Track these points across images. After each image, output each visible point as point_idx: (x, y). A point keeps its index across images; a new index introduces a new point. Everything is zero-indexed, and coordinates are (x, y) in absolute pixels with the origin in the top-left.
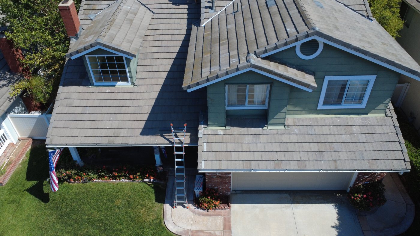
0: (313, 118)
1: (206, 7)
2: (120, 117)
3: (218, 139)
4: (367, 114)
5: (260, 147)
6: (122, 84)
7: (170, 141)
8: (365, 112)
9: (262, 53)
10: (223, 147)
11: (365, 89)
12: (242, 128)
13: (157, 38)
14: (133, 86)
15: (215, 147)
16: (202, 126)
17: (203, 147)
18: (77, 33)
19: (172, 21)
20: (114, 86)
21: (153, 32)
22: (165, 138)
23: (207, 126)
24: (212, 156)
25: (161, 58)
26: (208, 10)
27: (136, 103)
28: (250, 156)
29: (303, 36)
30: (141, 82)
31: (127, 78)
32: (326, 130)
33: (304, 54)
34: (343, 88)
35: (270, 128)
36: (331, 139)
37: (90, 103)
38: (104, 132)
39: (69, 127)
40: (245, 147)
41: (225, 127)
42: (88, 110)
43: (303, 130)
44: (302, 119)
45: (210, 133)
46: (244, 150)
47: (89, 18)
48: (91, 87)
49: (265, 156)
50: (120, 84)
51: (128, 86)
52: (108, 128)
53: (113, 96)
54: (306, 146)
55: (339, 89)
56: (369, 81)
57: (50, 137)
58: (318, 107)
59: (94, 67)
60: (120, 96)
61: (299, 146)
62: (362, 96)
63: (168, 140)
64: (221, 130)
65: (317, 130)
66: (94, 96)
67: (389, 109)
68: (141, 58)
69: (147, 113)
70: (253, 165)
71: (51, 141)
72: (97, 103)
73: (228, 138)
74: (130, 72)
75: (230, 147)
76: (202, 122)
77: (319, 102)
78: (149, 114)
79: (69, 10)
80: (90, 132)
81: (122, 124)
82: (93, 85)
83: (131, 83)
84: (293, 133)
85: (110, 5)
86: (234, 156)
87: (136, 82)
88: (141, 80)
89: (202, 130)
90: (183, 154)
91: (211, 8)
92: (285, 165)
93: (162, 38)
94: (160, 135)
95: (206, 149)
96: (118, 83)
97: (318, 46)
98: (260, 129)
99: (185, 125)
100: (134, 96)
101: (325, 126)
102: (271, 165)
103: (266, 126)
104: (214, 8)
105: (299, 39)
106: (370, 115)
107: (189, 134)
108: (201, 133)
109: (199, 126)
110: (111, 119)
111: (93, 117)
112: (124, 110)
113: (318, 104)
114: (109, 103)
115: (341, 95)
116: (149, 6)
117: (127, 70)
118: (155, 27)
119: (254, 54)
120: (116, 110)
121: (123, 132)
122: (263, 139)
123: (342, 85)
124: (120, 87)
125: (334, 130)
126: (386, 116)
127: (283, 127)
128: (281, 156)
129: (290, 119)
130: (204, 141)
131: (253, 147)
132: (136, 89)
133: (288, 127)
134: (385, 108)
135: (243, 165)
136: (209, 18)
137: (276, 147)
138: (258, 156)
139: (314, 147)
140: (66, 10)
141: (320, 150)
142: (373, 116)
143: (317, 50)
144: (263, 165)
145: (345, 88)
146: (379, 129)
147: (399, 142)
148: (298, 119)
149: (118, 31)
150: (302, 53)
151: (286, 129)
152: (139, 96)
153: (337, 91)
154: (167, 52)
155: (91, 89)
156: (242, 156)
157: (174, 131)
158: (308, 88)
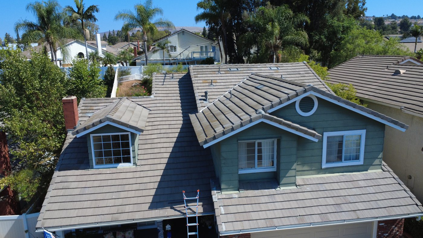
0: (320, 178)
1: (200, 100)
2: (123, 195)
3: (233, 201)
4: (367, 170)
5: (279, 206)
6: (123, 165)
7: (181, 212)
8: (364, 168)
9: (269, 108)
10: (241, 209)
11: (359, 145)
12: (255, 191)
13: (156, 127)
14: (135, 166)
15: (232, 209)
16: (215, 192)
17: (220, 211)
18: (75, 125)
19: (167, 115)
20: (116, 167)
21: (150, 124)
22: (175, 210)
23: (220, 191)
24: (231, 218)
25: (162, 142)
26: (202, 101)
27: (139, 180)
28: (270, 215)
29: (302, 91)
30: (143, 162)
31: (129, 158)
32: (335, 186)
33: (303, 111)
34: (341, 144)
35: (282, 188)
36: (343, 193)
37: (89, 184)
38: (106, 210)
39: (66, 209)
40: (263, 207)
41: (238, 190)
42: (87, 191)
43: (314, 188)
44: (310, 179)
45: (224, 197)
46: (263, 210)
47: (87, 116)
48: (90, 170)
49: (286, 213)
50: (122, 166)
51: (129, 167)
52: (111, 205)
53: (114, 176)
54: (322, 201)
55: (337, 146)
56: (361, 135)
57: (42, 220)
58: (322, 165)
59: (97, 147)
60: (122, 176)
61: (316, 201)
62: (358, 151)
63: (179, 211)
64: (234, 194)
65: (328, 187)
66: (93, 177)
67: (384, 165)
68: (141, 143)
69: (153, 188)
70: (276, 222)
71: (43, 224)
72: (96, 184)
73: (244, 201)
74: (134, 151)
75: (248, 208)
76: (215, 188)
77: (322, 160)
78: (155, 190)
79: (73, 102)
80: (90, 212)
81: (125, 201)
82: (93, 168)
83: (133, 163)
84: (306, 191)
85: (107, 106)
86: (254, 216)
87: (138, 163)
88: (143, 161)
89: (216, 195)
90: (196, 226)
91: (205, 100)
92: (308, 220)
93: (159, 127)
94: (169, 207)
95: (223, 211)
96: (120, 164)
97: (314, 103)
98: (274, 190)
99: (198, 191)
100: (138, 175)
101: (334, 183)
102: (293, 221)
103: (279, 186)
104: (208, 100)
105: (299, 95)
106: (369, 171)
107: (201, 203)
108: (215, 198)
109: (212, 192)
110: (114, 197)
111: (92, 197)
112: (127, 188)
113: (322, 162)
114: (110, 183)
115: (340, 152)
116: (144, 106)
117: (131, 149)
118: (152, 120)
119: (263, 110)
120: (120, 188)
121: (128, 209)
122: (278, 198)
123: (339, 141)
124: (122, 168)
125: (343, 185)
126: (384, 171)
127: (295, 187)
128: (302, 212)
129: (299, 180)
130: (220, 205)
131: (271, 206)
132: (139, 168)
133: (299, 187)
134: (380, 163)
135: (266, 223)
136: (205, 107)
137: (294, 204)
138: (278, 214)
139: (331, 201)
140: (70, 102)
141: (337, 203)
142: (373, 172)
143: (313, 107)
144: (286, 221)
145: (342, 144)
146: (382, 182)
147: (404, 190)
148: (307, 179)
149: (123, 115)
150: (301, 110)
151: (298, 188)
152: (142, 174)
153: (335, 148)
154: (167, 137)
155: (91, 171)
156: (263, 215)
157: (186, 198)
158: (314, 137)
